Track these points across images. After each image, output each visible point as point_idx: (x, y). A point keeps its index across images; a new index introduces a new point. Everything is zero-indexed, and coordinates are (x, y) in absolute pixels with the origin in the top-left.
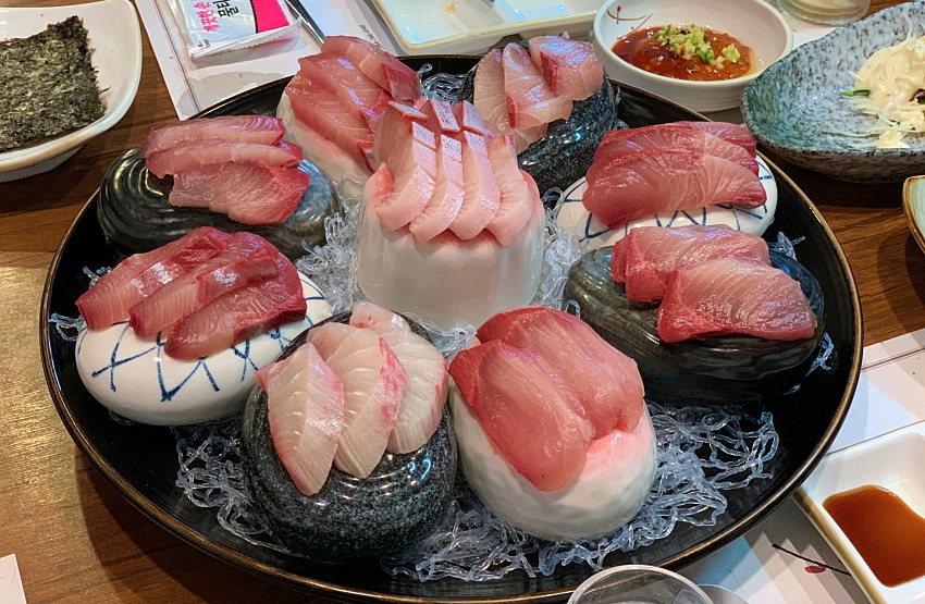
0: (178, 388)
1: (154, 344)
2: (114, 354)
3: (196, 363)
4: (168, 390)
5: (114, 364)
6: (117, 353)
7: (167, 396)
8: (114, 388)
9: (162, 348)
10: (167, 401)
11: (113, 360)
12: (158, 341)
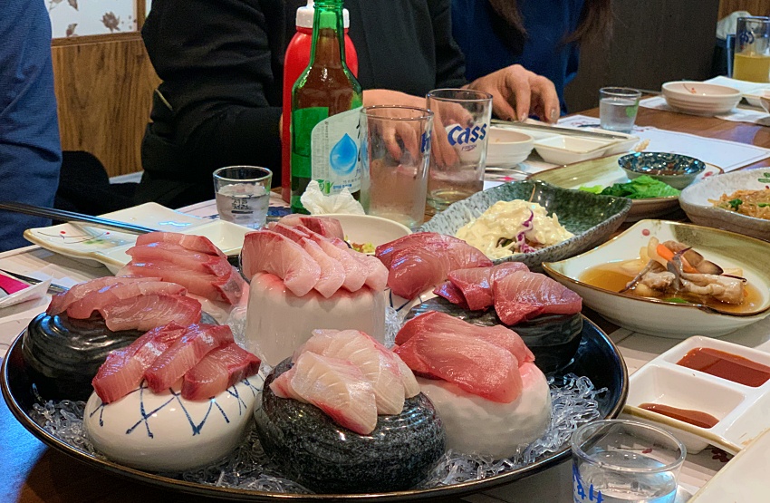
0: (203, 422)
1: (172, 396)
2: (143, 410)
3: (209, 402)
4: (196, 426)
5: (146, 417)
6: (144, 408)
7: (197, 430)
8: (151, 435)
9: (180, 397)
10: (197, 434)
11: (143, 414)
12: (173, 393)
